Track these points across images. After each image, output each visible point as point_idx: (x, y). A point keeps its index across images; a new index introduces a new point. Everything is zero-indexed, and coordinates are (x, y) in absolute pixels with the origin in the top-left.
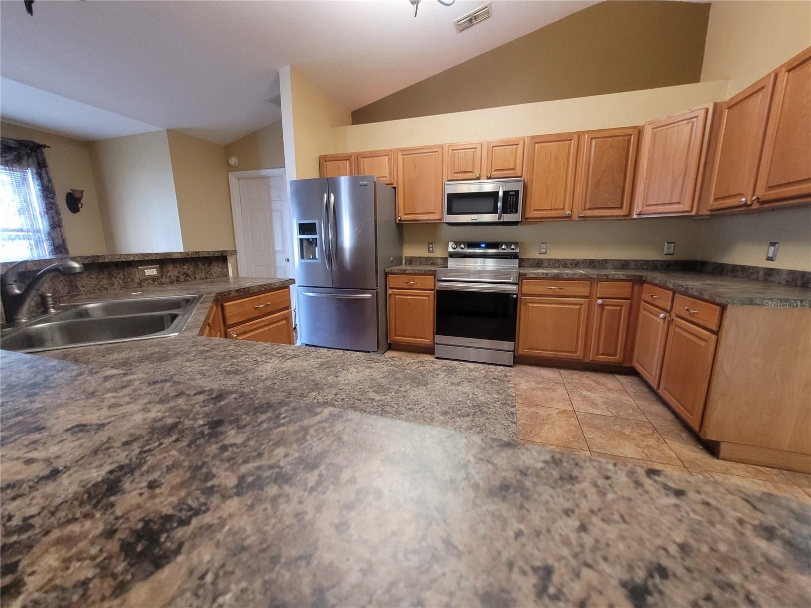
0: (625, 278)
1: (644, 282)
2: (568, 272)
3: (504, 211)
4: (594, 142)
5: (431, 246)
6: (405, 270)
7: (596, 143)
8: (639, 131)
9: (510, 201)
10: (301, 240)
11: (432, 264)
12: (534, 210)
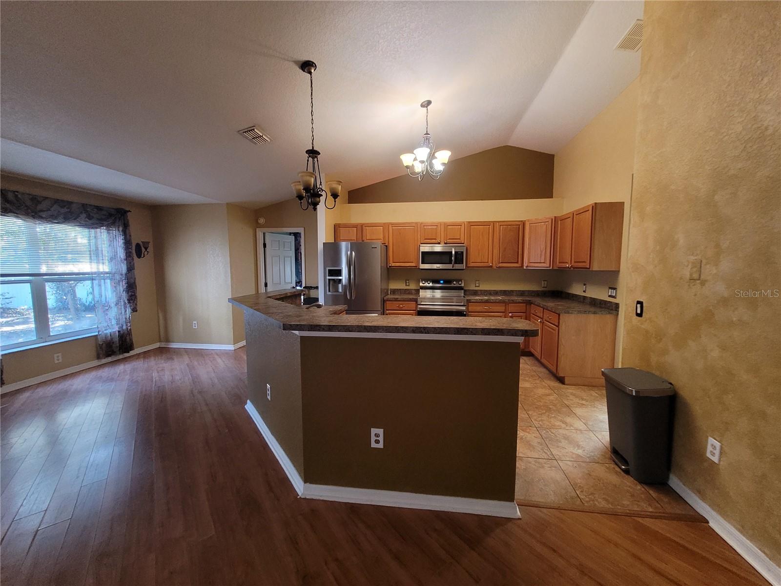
0: (521, 301)
1: (532, 303)
2: (492, 298)
3: (456, 263)
4: (501, 227)
5: (407, 282)
6: (398, 298)
7: (503, 228)
8: (524, 223)
9: (459, 258)
10: (329, 280)
11: (409, 293)
12: (472, 262)
